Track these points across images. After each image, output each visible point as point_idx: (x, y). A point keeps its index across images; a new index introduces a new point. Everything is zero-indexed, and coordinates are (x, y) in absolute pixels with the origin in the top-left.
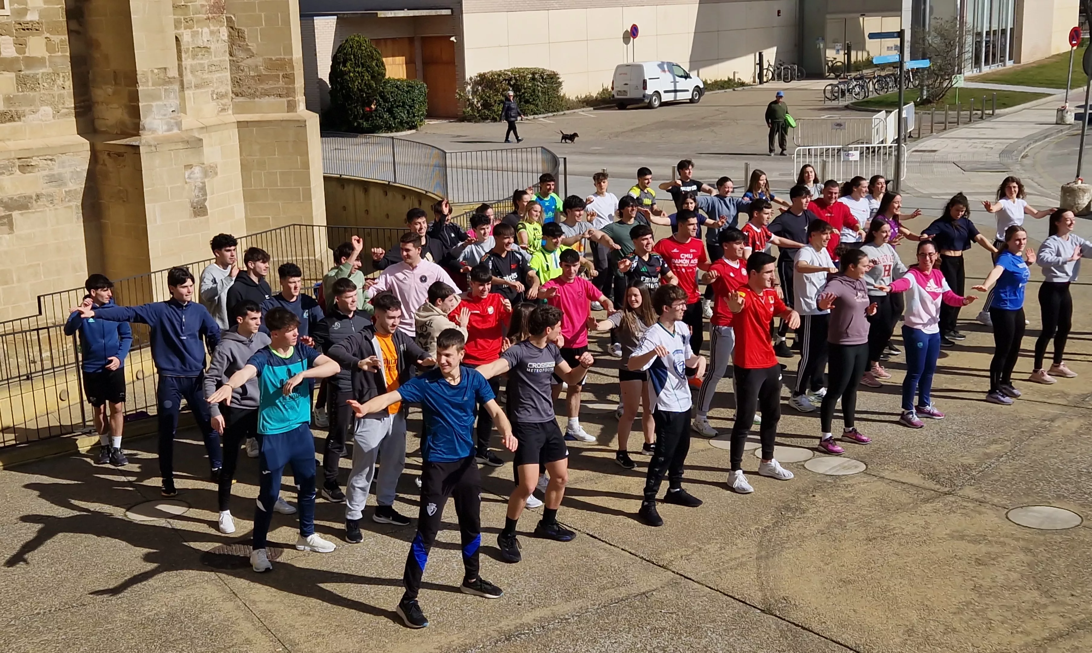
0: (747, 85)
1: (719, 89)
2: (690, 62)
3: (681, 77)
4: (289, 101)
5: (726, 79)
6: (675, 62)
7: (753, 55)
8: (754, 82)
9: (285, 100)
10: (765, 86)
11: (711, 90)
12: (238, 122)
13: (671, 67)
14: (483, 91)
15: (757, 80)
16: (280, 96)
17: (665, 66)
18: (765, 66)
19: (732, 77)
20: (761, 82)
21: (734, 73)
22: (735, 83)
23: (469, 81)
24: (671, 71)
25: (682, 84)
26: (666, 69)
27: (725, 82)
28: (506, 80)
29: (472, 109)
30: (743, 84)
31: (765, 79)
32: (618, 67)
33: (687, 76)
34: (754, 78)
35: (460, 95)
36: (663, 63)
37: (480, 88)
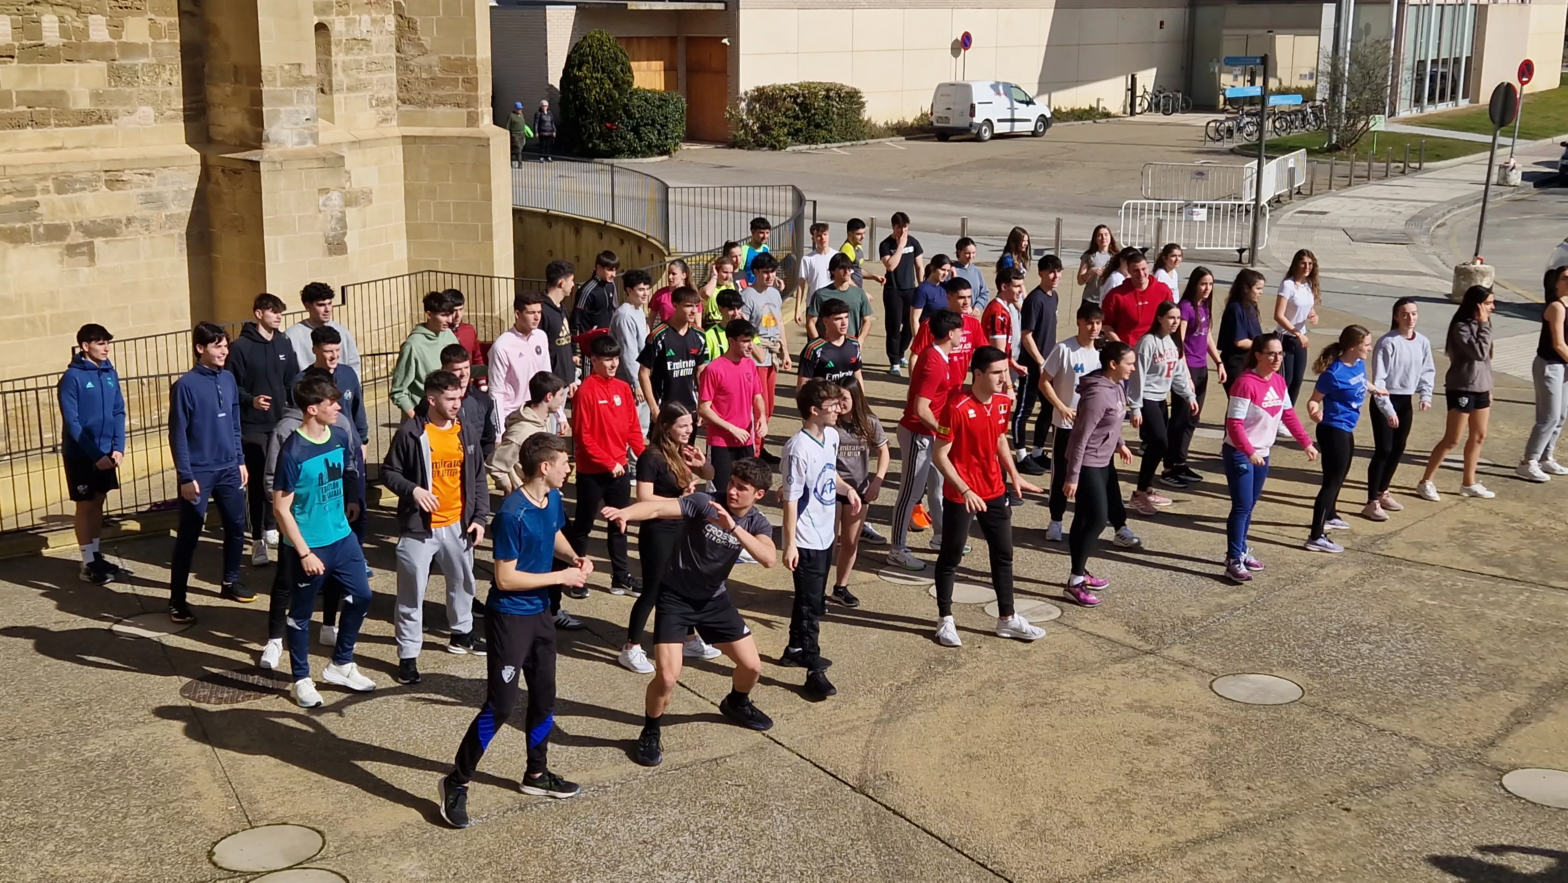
0: (1114, 116)
1: (1076, 120)
2: (1039, 83)
3: (1022, 102)
4: (469, 113)
5: (1088, 108)
6: (1013, 82)
7: (1124, 77)
8: (1125, 113)
9: (464, 111)
10: (1137, 118)
11: (1065, 121)
12: (403, 136)
13: (1009, 89)
14: (761, 110)
15: (1129, 110)
16: (458, 105)
17: (1001, 88)
18: (1139, 92)
19: (1095, 105)
20: (1132, 113)
21: (1098, 100)
22: (1098, 113)
23: (743, 96)
24: (1008, 94)
25: (1022, 111)
26: (1002, 91)
27: (1085, 111)
28: (791, 97)
29: (746, 134)
30: (1107, 115)
31: (1138, 109)
32: (939, 86)
33: (1029, 102)
34: (1125, 107)
35: (730, 114)
36: (998, 83)
37: (757, 106)
